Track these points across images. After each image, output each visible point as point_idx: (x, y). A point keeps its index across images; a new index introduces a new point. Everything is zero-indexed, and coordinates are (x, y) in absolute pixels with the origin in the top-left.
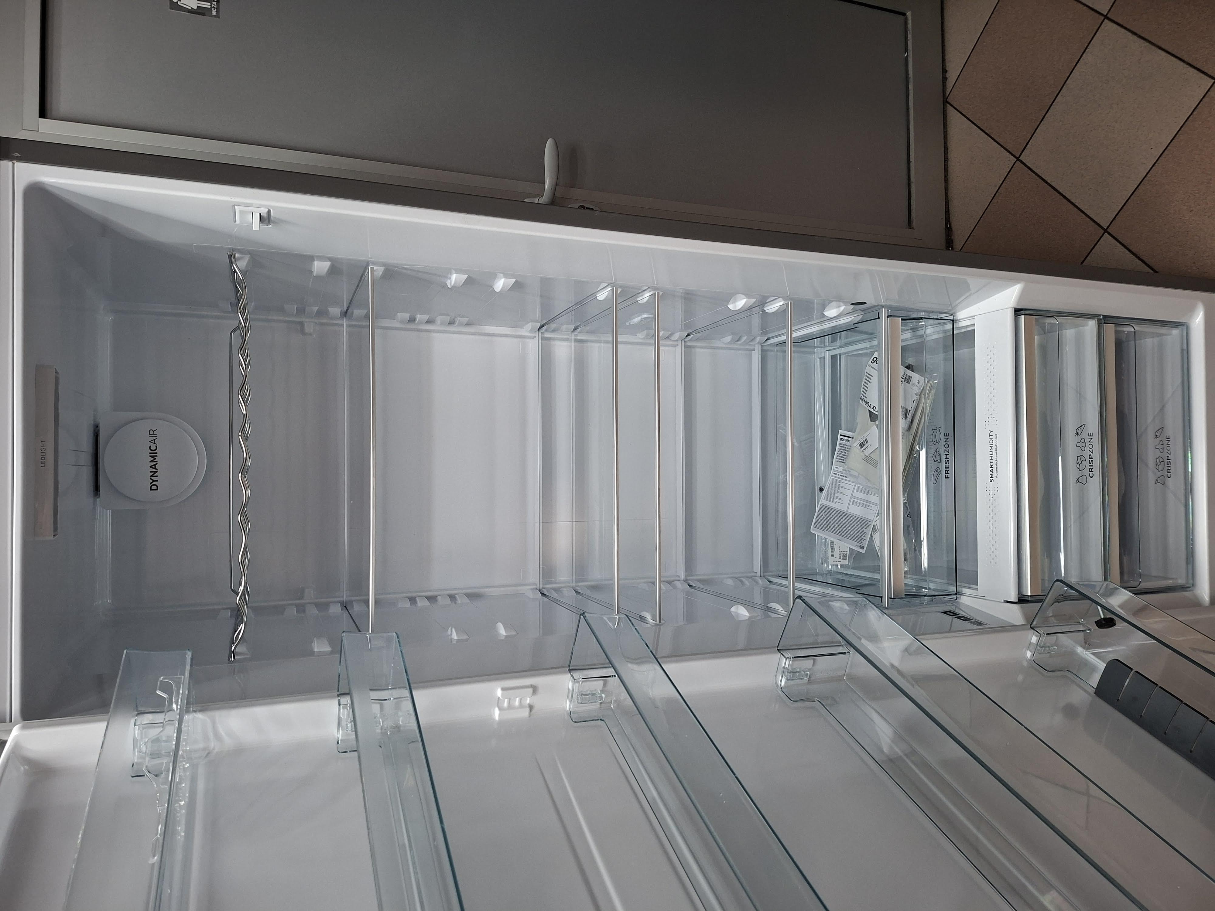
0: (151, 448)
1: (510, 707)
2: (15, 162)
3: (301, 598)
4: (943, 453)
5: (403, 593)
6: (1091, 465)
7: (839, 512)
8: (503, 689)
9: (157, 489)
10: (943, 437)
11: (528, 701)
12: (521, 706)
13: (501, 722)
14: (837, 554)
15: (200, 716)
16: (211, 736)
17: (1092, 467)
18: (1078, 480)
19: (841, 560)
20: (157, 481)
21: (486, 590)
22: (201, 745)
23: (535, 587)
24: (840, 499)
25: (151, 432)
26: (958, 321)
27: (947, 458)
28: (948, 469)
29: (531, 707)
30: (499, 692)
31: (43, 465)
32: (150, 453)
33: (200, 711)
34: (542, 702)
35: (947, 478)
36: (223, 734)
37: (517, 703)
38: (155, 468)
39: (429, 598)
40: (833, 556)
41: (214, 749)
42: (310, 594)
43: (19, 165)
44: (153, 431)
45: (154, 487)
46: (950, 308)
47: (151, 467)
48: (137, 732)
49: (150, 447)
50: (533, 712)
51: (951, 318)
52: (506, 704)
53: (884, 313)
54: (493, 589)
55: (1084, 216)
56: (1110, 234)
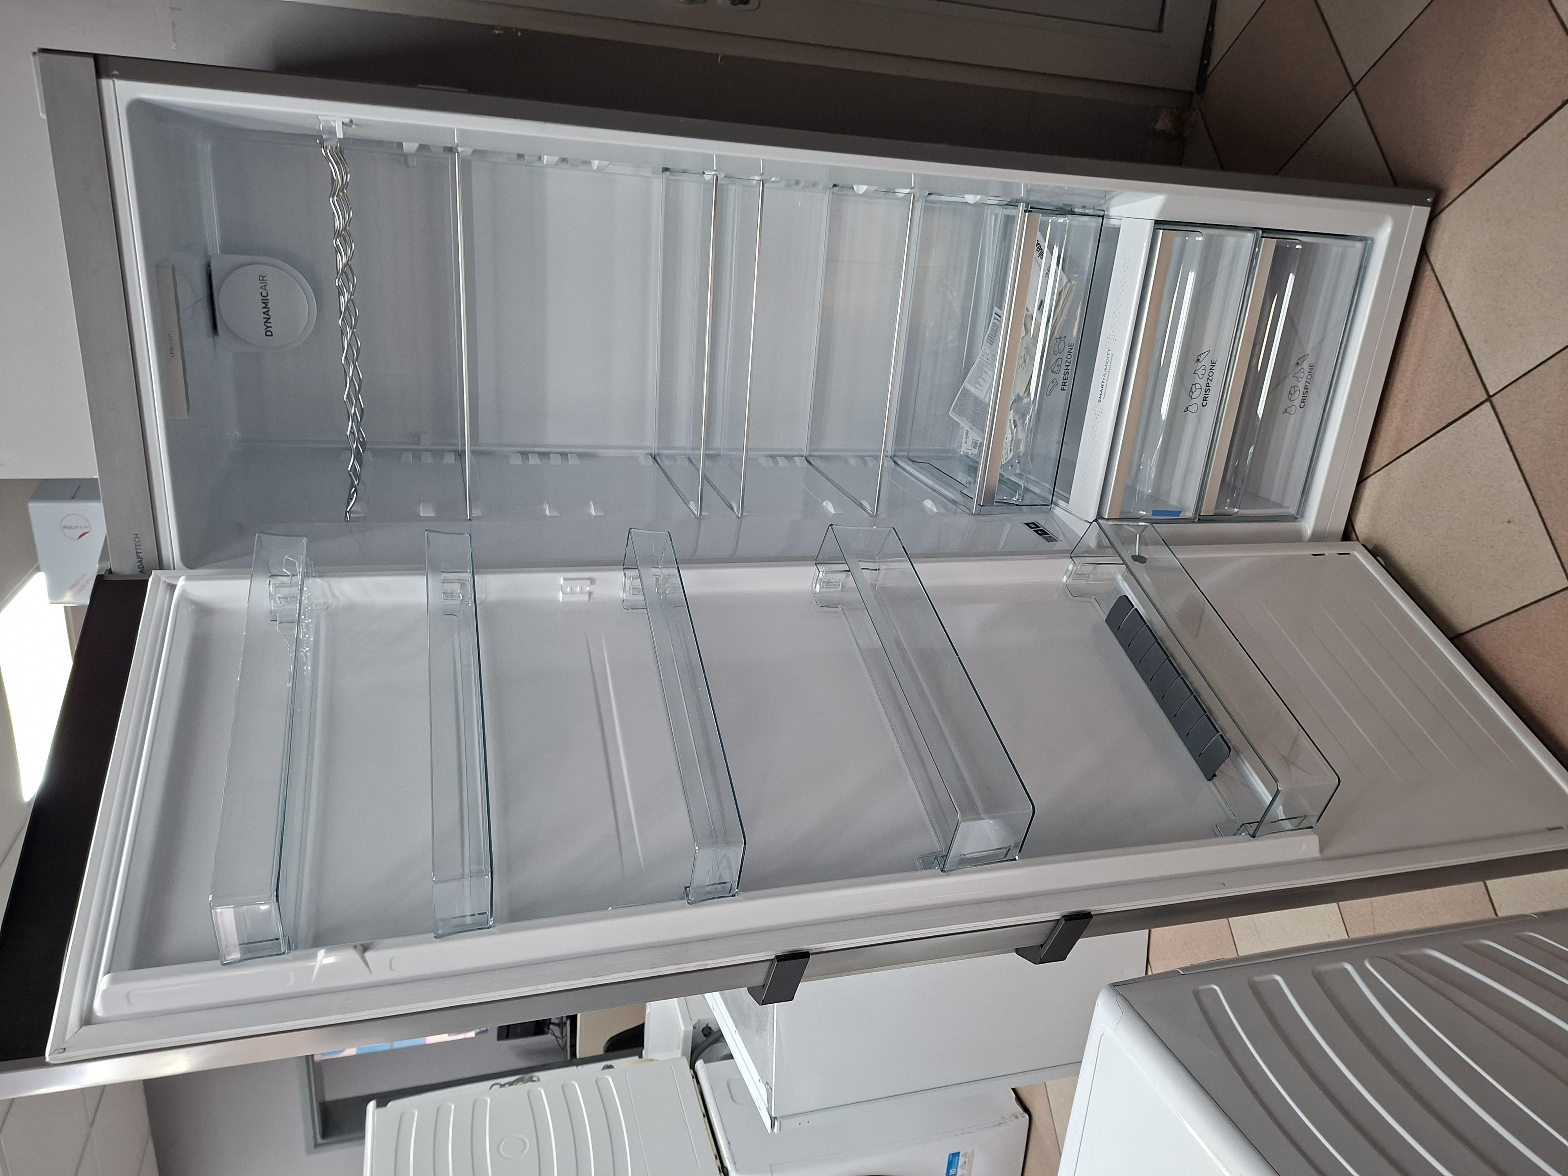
0: (263, 295)
1: (572, 592)
2: (115, 79)
3: (418, 442)
4: (1064, 364)
5: (516, 446)
6: (1207, 393)
7: (976, 398)
8: (564, 579)
9: (272, 335)
10: (1067, 347)
11: (588, 589)
12: (582, 592)
13: (565, 603)
14: (970, 442)
15: (318, 580)
16: (329, 594)
17: (1206, 396)
18: (1187, 408)
19: (971, 448)
20: (271, 327)
21: (600, 450)
22: (321, 601)
23: (650, 451)
24: (981, 386)
25: (261, 278)
26: (1109, 217)
27: (1067, 369)
28: (1065, 381)
29: (590, 594)
30: (562, 580)
31: (172, 355)
32: (262, 299)
33: (319, 577)
34: (599, 590)
35: (1064, 390)
36: (339, 594)
37: (578, 589)
38: (268, 315)
39: (541, 455)
40: (966, 443)
41: (332, 605)
42: (426, 442)
43: (119, 83)
44: (263, 277)
45: (269, 333)
46: (1103, 202)
47: (264, 313)
48: (271, 589)
49: (261, 293)
50: (592, 597)
51: (1102, 213)
52: (568, 589)
53: (1022, 206)
54: (606, 450)
55: (1340, 61)
56: (1357, 94)
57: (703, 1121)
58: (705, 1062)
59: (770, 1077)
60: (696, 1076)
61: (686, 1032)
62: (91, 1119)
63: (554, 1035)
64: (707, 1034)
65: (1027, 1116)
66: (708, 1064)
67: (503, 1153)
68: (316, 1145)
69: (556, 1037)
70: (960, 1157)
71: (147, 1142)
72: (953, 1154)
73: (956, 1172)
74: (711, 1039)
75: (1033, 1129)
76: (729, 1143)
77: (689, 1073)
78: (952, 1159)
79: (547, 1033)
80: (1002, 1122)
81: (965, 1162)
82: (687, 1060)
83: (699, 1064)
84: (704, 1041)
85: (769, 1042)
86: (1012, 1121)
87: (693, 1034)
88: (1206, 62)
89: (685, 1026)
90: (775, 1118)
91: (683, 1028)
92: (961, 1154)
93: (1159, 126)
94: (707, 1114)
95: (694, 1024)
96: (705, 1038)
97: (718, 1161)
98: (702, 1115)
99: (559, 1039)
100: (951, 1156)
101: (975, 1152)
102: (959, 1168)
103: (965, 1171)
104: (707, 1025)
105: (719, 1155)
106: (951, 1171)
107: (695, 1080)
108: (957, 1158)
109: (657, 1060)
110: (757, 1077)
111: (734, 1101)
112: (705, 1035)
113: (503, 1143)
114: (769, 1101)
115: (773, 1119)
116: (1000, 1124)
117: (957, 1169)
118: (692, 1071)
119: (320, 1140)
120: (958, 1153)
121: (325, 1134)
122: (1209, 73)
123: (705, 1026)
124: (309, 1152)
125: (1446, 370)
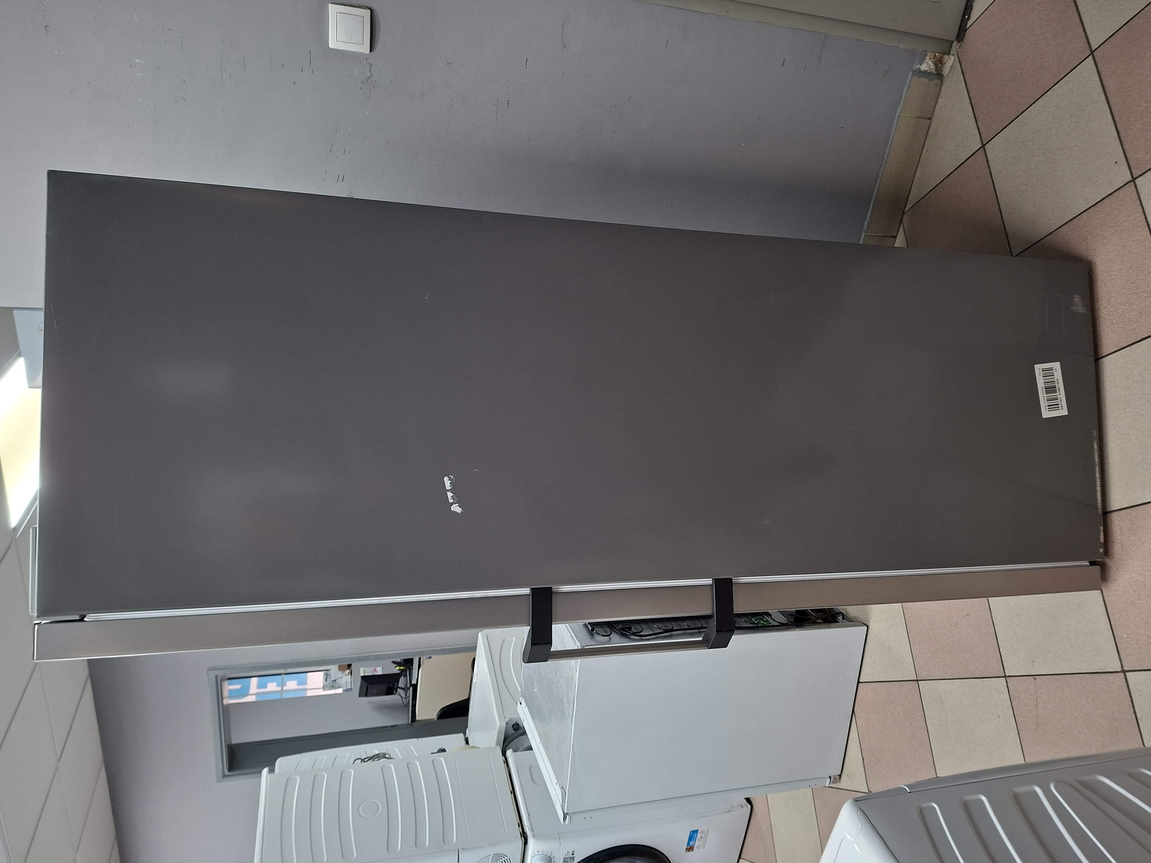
55: (1082, 30)
56: (1094, 58)
57: (511, 797)
58: (514, 751)
59: (565, 784)
60: (506, 761)
61: (500, 727)
62: (59, 756)
63: (400, 696)
64: (516, 729)
65: (749, 806)
66: (516, 753)
67: (363, 815)
68: (224, 776)
69: (402, 697)
70: (698, 834)
71: (101, 768)
72: (693, 831)
73: (695, 843)
74: (518, 733)
75: (753, 815)
76: (529, 815)
77: (501, 759)
78: (692, 835)
79: (395, 694)
80: (731, 809)
81: (702, 837)
82: (501, 749)
83: (509, 753)
84: (514, 734)
85: (566, 758)
86: (739, 809)
87: (506, 729)
88: (967, 17)
89: (500, 723)
90: (567, 814)
91: (498, 724)
92: (699, 831)
93: (924, 67)
94: (513, 792)
95: (507, 721)
96: (514, 732)
97: (520, 828)
98: (510, 793)
99: (403, 699)
100: (692, 832)
101: (709, 830)
102: (697, 841)
103: (701, 843)
104: (516, 722)
105: (521, 824)
106: (691, 843)
107: (506, 764)
108: (696, 834)
109: (478, 748)
110: (555, 781)
111: (534, 782)
112: (514, 730)
113: (363, 805)
114: (563, 801)
115: (565, 814)
116: (730, 811)
117: (695, 841)
118: (504, 757)
119: (226, 772)
120: (697, 831)
121: (231, 768)
122: (968, 26)
123: (515, 723)
124: (218, 781)
125: (1145, 295)
